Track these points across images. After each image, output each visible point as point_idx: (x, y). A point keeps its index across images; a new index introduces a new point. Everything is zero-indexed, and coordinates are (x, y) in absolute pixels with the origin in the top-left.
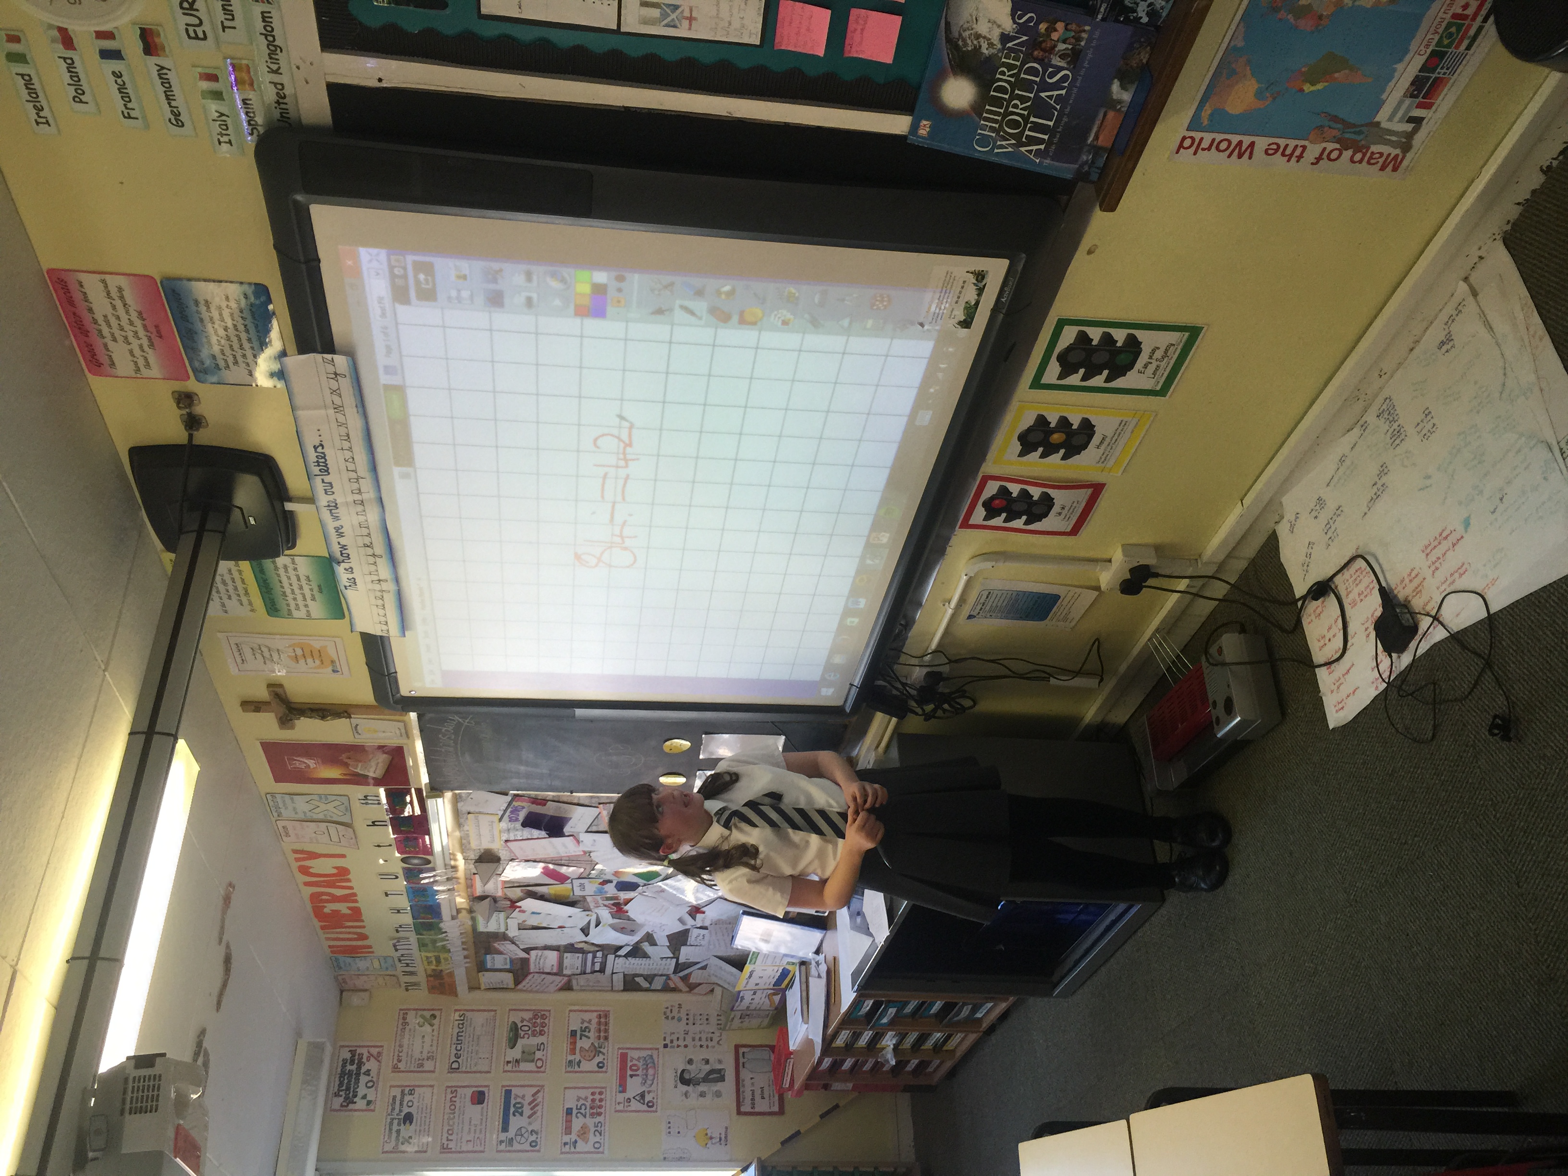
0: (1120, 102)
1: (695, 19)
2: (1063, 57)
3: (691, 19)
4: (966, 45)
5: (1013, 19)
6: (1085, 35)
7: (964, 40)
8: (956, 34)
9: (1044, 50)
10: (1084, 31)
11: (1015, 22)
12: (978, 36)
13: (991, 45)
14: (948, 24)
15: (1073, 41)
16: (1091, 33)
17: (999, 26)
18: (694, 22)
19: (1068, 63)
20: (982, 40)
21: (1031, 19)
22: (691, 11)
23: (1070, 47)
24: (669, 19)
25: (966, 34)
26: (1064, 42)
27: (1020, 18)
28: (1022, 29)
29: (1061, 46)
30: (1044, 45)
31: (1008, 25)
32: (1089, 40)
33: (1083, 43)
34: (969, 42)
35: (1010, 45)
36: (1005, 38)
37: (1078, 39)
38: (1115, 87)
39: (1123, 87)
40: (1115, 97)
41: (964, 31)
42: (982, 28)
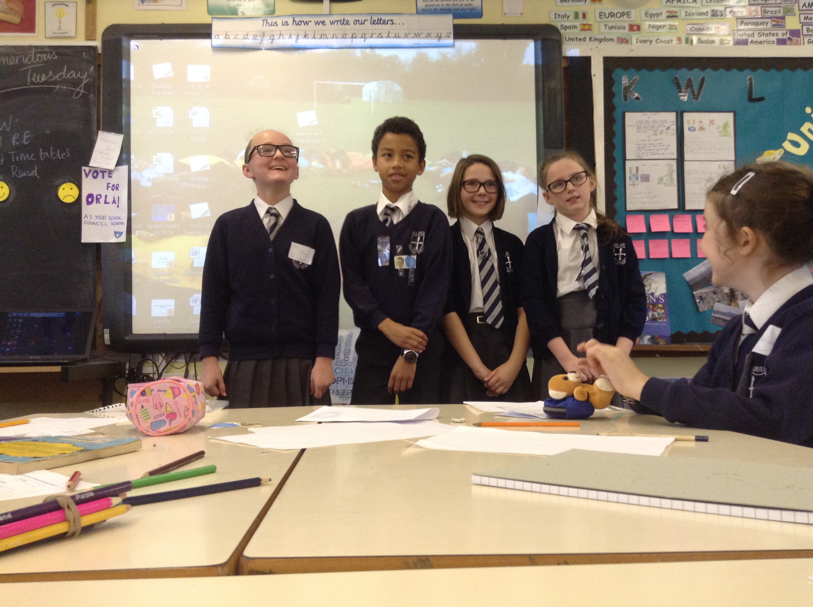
0: (643, 341)
1: (634, 186)
2: (653, 315)
3: (634, 185)
4: (646, 282)
5: (660, 295)
6: (662, 320)
7: (647, 281)
8: (649, 277)
9: (653, 308)
10: (664, 319)
11: (659, 296)
12: (650, 285)
13: (649, 290)
14: (651, 274)
15: (659, 317)
16: (663, 322)
17: (656, 291)
18: (632, 186)
19: (651, 318)
20: (649, 287)
21: (662, 301)
22: (637, 184)
23: (657, 317)
24: (632, 177)
25: (649, 281)
26: (658, 314)
27: (661, 297)
28: (658, 299)
29: (656, 314)
30: (655, 308)
31: (657, 294)
32: (661, 322)
33: (659, 321)
34: (647, 283)
35: (651, 296)
36: (652, 294)
37: (660, 319)
38: (648, 337)
39: (649, 339)
40: (644, 338)
41: (651, 280)
42: (654, 286)
